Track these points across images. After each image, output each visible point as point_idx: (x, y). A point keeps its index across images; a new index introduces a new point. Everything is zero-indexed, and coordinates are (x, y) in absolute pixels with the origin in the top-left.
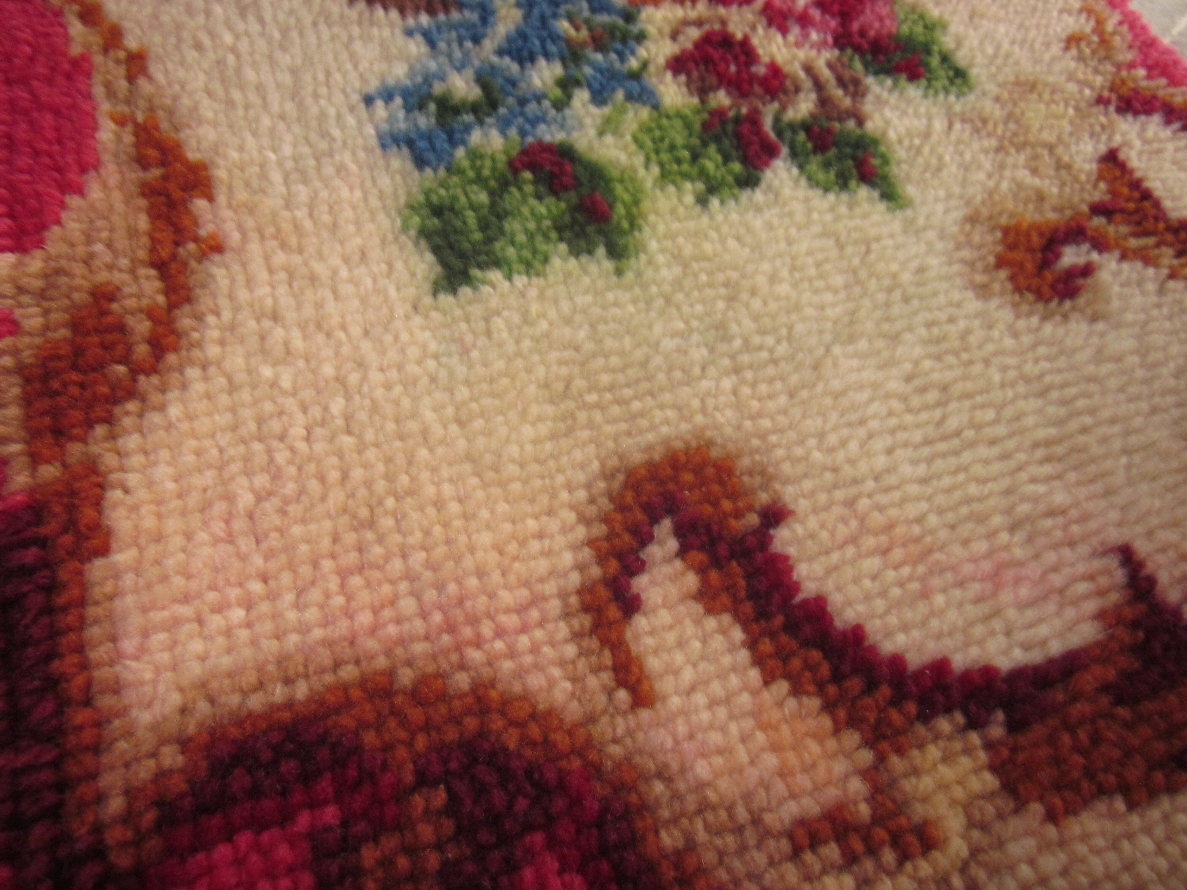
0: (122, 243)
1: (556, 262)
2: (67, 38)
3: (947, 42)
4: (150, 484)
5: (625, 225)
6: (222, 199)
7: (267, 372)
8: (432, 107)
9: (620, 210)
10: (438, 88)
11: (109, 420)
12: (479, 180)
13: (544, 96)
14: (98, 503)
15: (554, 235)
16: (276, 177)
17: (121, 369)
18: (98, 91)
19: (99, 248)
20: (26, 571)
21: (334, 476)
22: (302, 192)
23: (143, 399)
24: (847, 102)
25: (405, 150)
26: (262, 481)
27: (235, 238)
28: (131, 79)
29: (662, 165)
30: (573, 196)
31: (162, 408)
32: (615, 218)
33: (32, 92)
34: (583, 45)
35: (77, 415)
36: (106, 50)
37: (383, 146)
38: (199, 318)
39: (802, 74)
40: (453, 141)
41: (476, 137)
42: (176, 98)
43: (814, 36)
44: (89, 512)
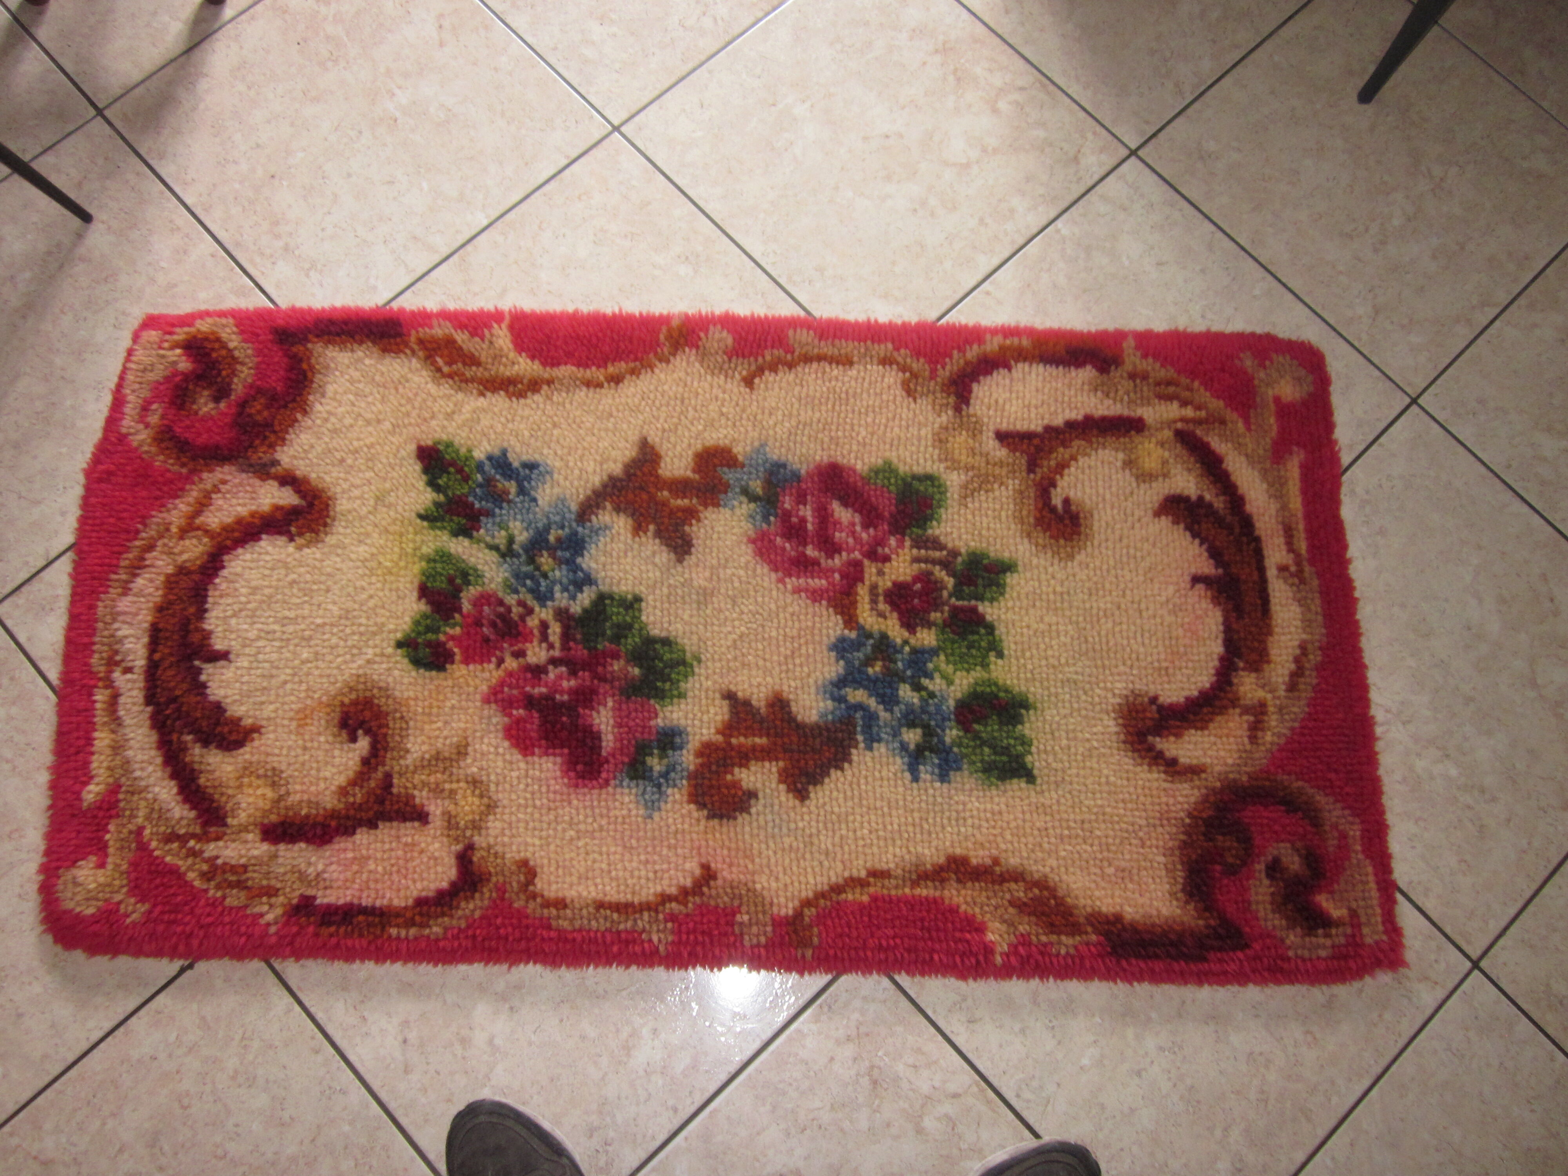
0: (989, 894)
1: (1026, 733)
2: (856, 902)
5: (1010, 695)
6: (971, 854)
8: (923, 754)
9: (1001, 694)
10: (912, 747)
12: (975, 747)
13: (924, 700)
15: (1011, 727)
17: (1052, 902)
18: (896, 892)
23: (1065, 896)
25: (950, 773)
27: (993, 852)
28: (889, 877)
29: (976, 664)
30: (990, 711)
32: (1004, 698)
34: (888, 669)
36: (865, 885)
37: (944, 781)
38: (1032, 872)
40: (949, 752)
41: (947, 741)
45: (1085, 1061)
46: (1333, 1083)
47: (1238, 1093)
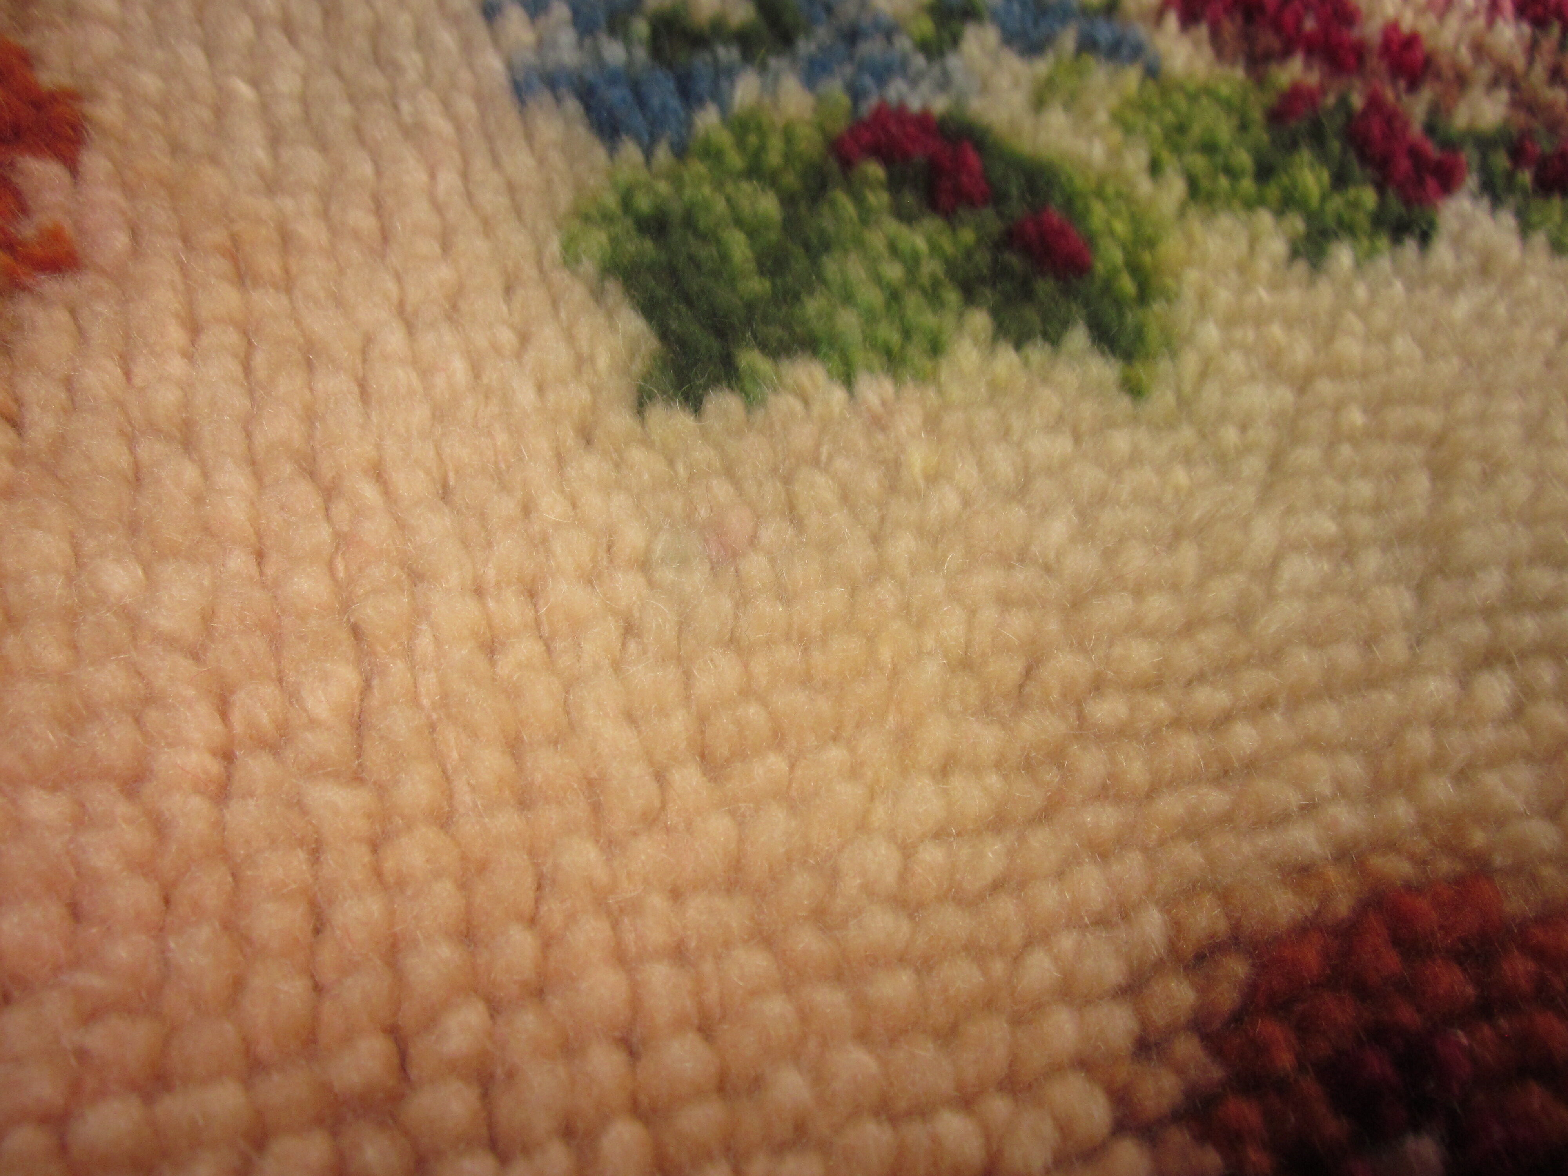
1: (964, 356)
5: (1127, 285)
8: (641, 29)
9: (1110, 253)
12: (758, 172)
13: (899, 29)
15: (952, 296)
16: (250, 132)
22: (310, 164)
25: (572, 105)
27: (112, 244)
29: (1189, 175)
30: (989, 218)
32: (1100, 268)
37: (521, 94)
40: (690, 95)
41: (746, 90)
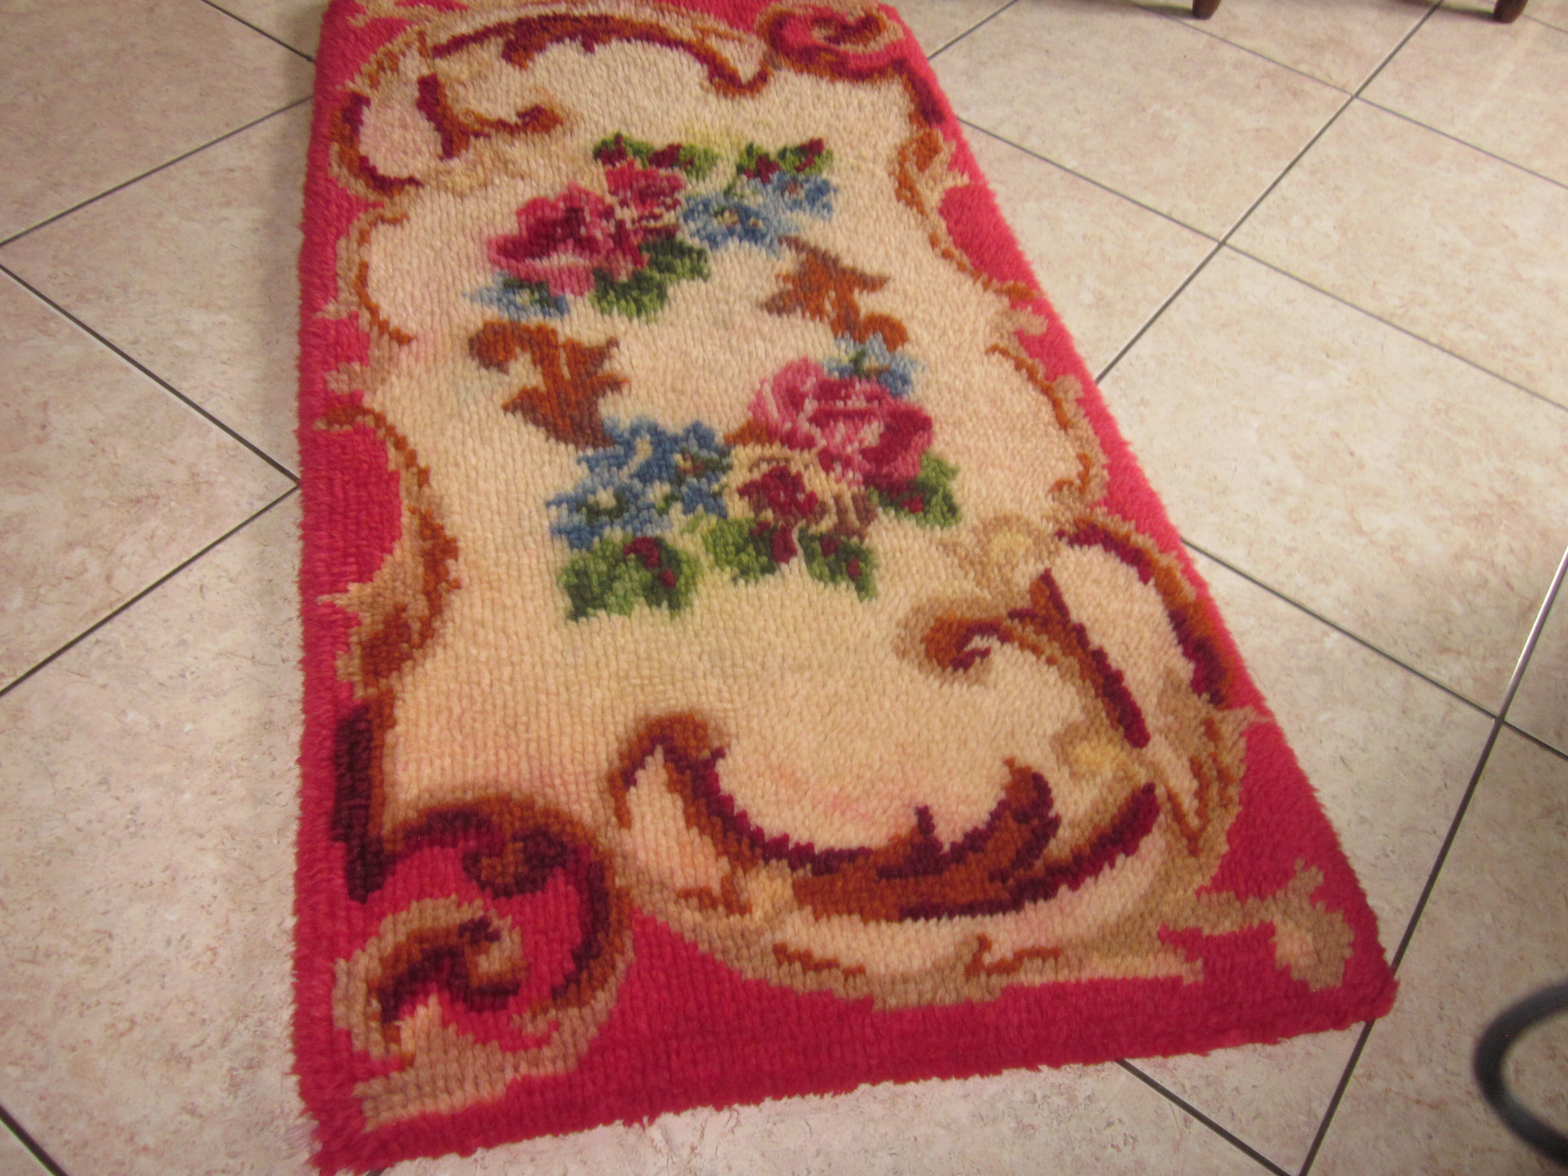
0: (409, 581)
1: (637, 608)
2: (387, 460)
3: (954, 486)
4: (415, 698)
5: (683, 590)
6: (461, 559)
7: (474, 651)
8: (584, 510)
9: (682, 580)
10: (591, 499)
11: (399, 669)
12: (604, 557)
13: (653, 506)
14: (392, 706)
15: (639, 592)
16: (491, 547)
17: (405, 646)
18: (403, 493)
19: (398, 584)
20: (361, 732)
21: (499, 703)
22: (504, 558)
23: (415, 660)
24: (857, 524)
25: (564, 537)
26: (465, 703)
27: (466, 581)
28: (420, 486)
29: (716, 554)
30: (656, 571)
31: (423, 665)
32: (678, 585)
33: (369, 493)
34: (685, 472)
35: (383, 666)
36: (408, 466)
37: (552, 532)
38: (444, 622)
39: (831, 502)
40: (593, 534)
41: (607, 531)
42: (442, 498)
43: (850, 474)
44: (387, 711)
45: (132, 716)
46: (42, 1068)
47: (52, 918)
